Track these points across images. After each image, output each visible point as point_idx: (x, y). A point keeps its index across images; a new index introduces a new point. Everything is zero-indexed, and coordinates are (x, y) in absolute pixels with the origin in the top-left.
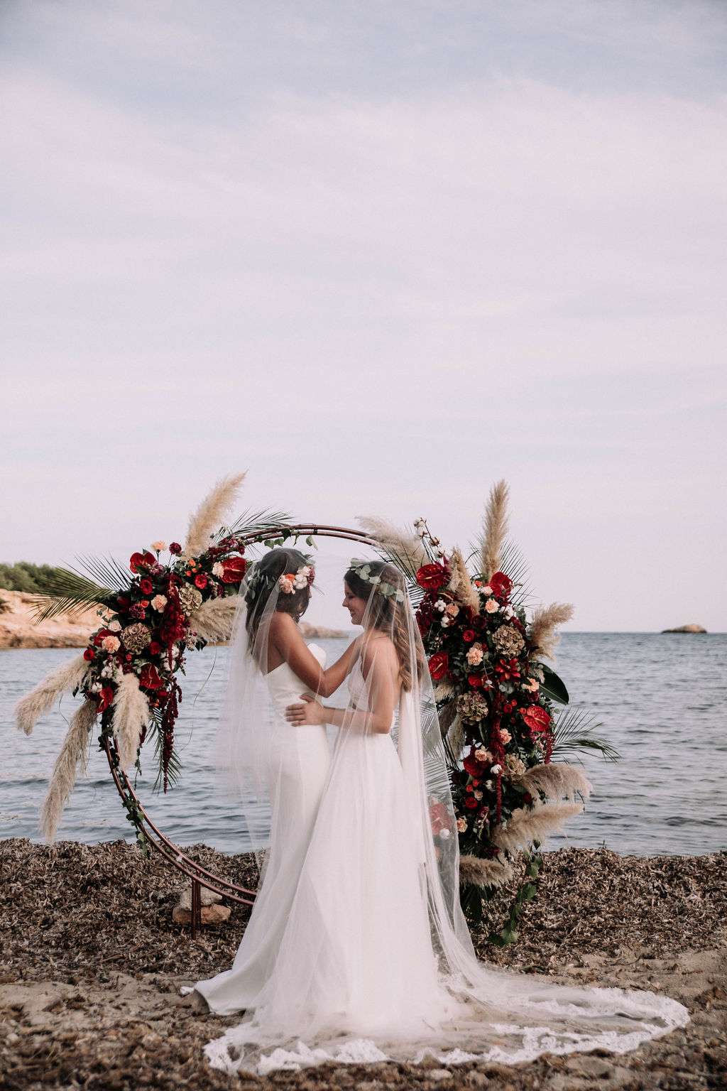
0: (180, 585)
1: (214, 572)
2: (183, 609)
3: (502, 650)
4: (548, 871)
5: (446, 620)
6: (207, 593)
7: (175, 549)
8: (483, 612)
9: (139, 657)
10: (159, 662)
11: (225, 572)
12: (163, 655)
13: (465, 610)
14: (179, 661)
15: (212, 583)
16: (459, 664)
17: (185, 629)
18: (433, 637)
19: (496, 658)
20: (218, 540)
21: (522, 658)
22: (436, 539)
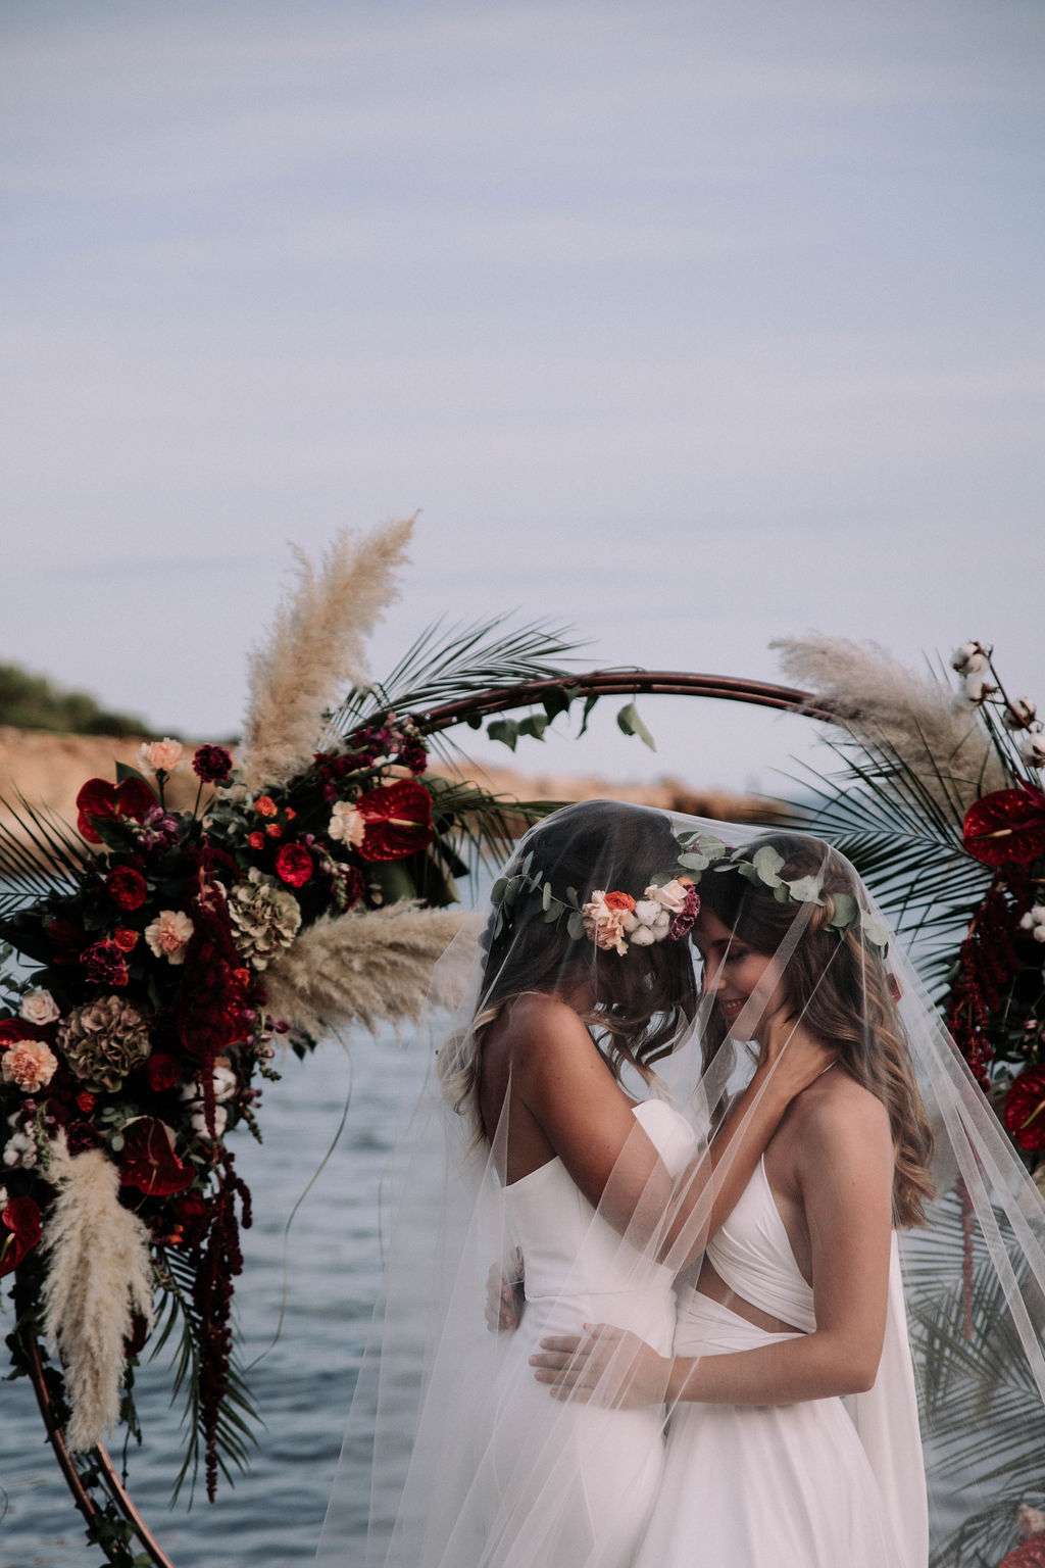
0: (234, 877)
1: (335, 830)
2: (244, 951)
6: (317, 901)
7: (213, 764)
9: (116, 1101)
10: (179, 1113)
11: (370, 827)
12: (190, 1092)
14: (237, 1104)
15: (330, 865)
17: (250, 1015)
20: (348, 724)
22: (1023, 705)
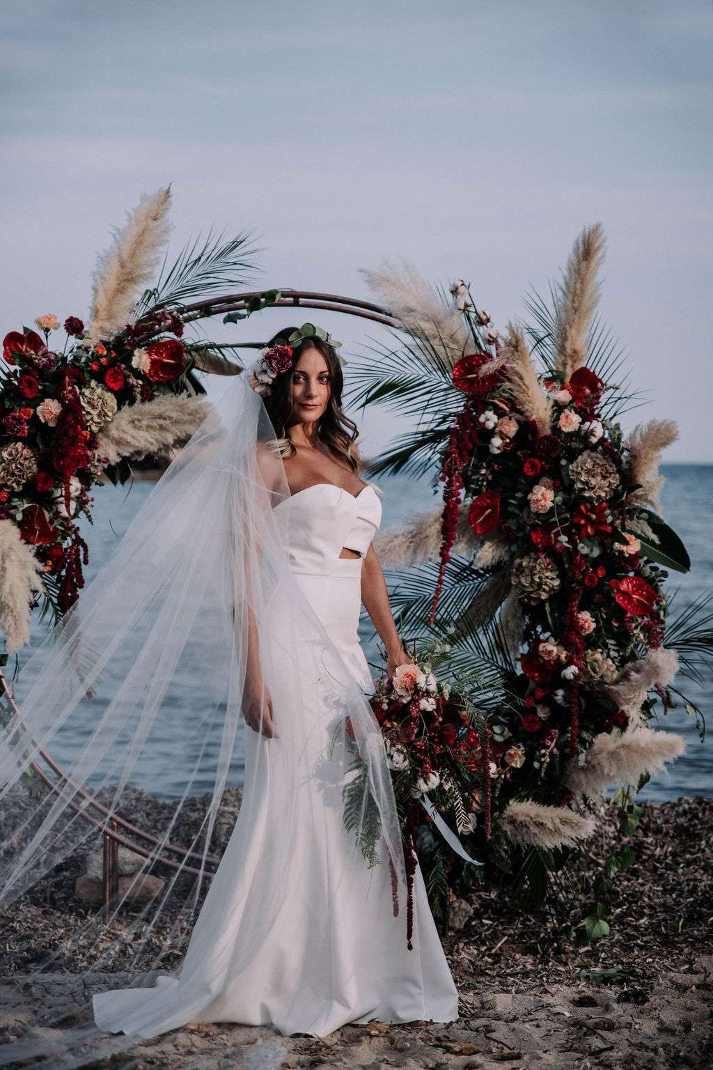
0: (83, 384)
1: (134, 363)
2: (88, 421)
3: (583, 490)
4: (658, 831)
5: (497, 442)
6: (125, 397)
7: (74, 327)
8: (556, 429)
9: (20, 496)
10: (51, 503)
11: (153, 363)
12: (58, 493)
13: (528, 427)
14: (82, 503)
15: (132, 381)
16: (517, 511)
17: (89, 453)
18: (477, 468)
19: (573, 501)
20: (141, 312)
21: (615, 501)
22: (484, 313)
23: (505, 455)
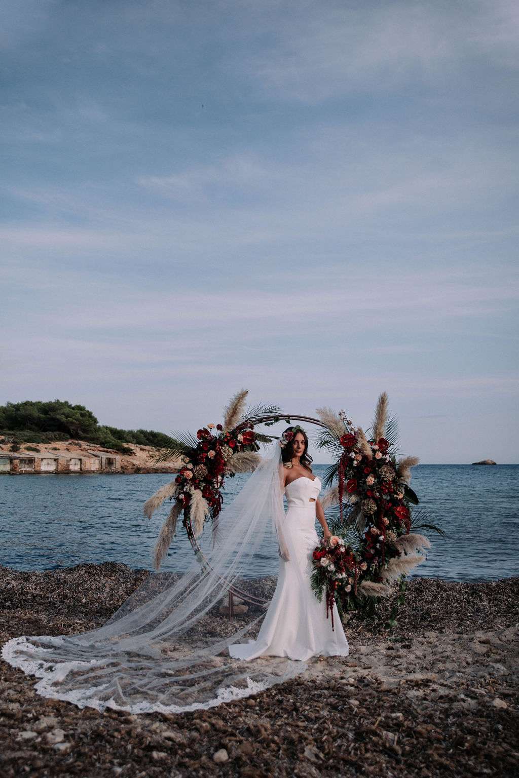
0: (222, 445)
1: (238, 439)
2: (224, 457)
3: (384, 478)
4: (409, 590)
5: (355, 462)
6: (235, 450)
7: (219, 427)
8: (374, 458)
9: (203, 481)
10: (212, 484)
11: (244, 438)
12: (214, 480)
13: (365, 457)
14: (221, 483)
15: (238, 444)
16: (362, 485)
17: (224, 468)
18: (349, 471)
19: (380, 481)
20: (241, 422)
21: (394, 481)
22: (350, 421)
23: (358, 467)
